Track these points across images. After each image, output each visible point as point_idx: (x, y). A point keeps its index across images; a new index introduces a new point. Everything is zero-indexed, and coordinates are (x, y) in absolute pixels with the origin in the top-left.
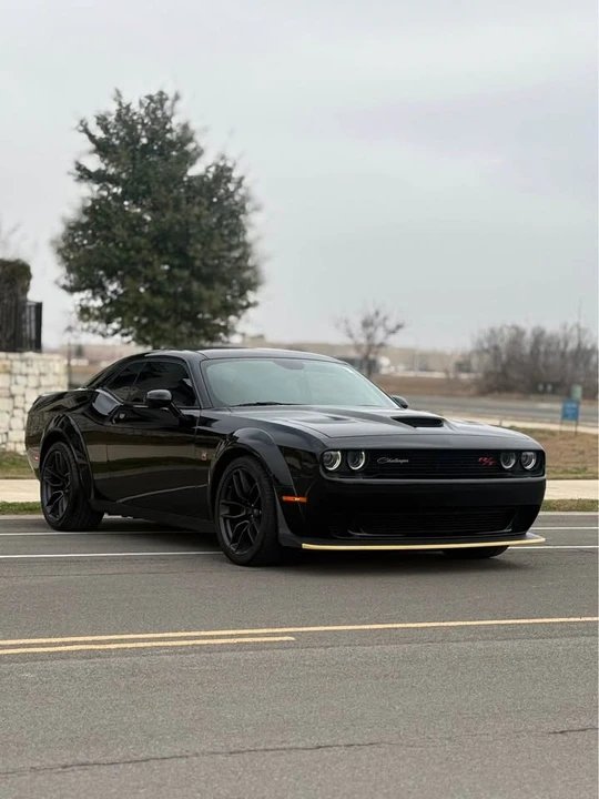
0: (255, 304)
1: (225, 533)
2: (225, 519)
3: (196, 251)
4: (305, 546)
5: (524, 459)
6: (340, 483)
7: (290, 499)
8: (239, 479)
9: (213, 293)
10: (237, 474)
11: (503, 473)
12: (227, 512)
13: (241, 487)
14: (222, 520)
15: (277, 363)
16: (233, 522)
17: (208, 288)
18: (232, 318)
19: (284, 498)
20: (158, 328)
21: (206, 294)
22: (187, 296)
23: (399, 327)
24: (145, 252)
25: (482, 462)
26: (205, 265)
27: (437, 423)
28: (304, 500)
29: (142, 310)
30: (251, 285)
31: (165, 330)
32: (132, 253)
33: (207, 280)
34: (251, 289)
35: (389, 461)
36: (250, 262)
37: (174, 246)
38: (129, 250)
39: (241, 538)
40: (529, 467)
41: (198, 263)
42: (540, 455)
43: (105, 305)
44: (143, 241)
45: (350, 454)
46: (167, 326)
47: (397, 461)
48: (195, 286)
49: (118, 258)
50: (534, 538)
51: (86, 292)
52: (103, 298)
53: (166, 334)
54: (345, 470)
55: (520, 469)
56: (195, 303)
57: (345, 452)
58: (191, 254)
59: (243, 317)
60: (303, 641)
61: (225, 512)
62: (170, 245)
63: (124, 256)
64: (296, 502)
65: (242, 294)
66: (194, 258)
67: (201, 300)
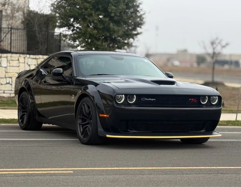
0: (141, 33)
1: (80, 130)
2: (80, 124)
3: (112, 9)
4: (108, 136)
5: (211, 99)
6: (125, 109)
7: (103, 115)
8: (85, 107)
9: (120, 28)
10: (84, 105)
11: (201, 106)
12: (81, 121)
13: (85, 111)
14: (78, 125)
15: (112, 57)
16: (83, 125)
17: (118, 26)
18: (131, 40)
19: (101, 115)
20: (96, 44)
21: (116, 28)
22: (108, 29)
23: (227, 44)
24: (89, 10)
25: (191, 101)
26: (116, 15)
27: (173, 83)
28: (108, 116)
29: (88, 36)
30: (139, 25)
31: (98, 45)
32: (83, 10)
33: (117, 23)
34: (138, 27)
35: (147, 99)
36: (139, 14)
37: (102, 7)
38: (82, 9)
39: (84, 133)
40: (214, 103)
41: (113, 15)
42: (220, 98)
43: (74, 34)
44: (88, 5)
45: (129, 96)
46: (99, 43)
47: (150, 99)
48: (111, 25)
49: (78, 12)
50: (216, 135)
51: (66, 28)
52: (73, 30)
53: (99, 47)
54: (126, 103)
55: (209, 104)
56: (112, 33)
57: (126, 95)
58: (110, 10)
59: (136, 39)
60: (76, 173)
61: (79, 121)
62: (100, 7)
63: (80, 12)
64: (105, 117)
65: (134, 29)
66: (111, 12)
67: (114, 32)
